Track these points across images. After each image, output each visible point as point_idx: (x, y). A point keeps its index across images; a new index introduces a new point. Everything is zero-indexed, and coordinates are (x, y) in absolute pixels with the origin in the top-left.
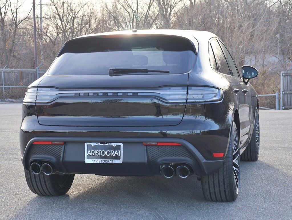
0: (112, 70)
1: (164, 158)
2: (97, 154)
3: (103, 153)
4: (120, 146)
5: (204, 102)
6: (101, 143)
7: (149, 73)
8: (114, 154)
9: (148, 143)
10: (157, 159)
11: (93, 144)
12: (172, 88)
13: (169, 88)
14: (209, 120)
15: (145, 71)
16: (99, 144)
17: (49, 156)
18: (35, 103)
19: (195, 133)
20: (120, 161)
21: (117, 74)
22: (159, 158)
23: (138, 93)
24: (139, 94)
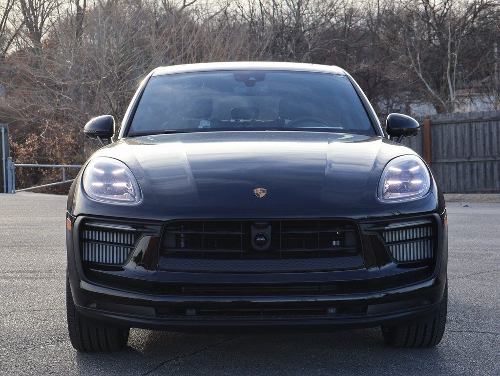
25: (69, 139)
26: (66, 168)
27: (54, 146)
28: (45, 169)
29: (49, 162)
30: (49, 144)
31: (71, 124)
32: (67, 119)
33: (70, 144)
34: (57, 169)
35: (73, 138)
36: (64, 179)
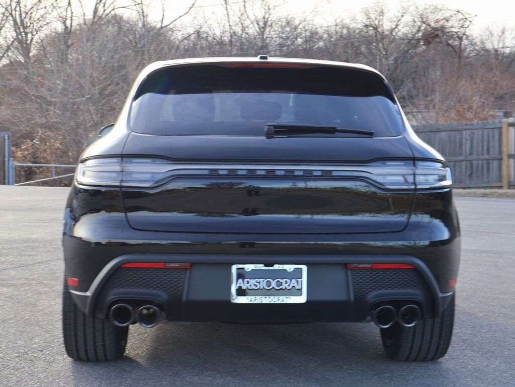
0: (272, 127)
1: (380, 292)
2: (256, 286)
3: (269, 284)
4: (301, 270)
5: (431, 189)
6: (265, 266)
7: (337, 134)
8: (289, 285)
9: (355, 265)
10: (367, 293)
11: (249, 267)
12: (388, 163)
13: (384, 164)
14: (437, 222)
15: (331, 131)
16: (261, 267)
17: (155, 291)
18: (121, 187)
19: (422, 244)
20: (302, 299)
21: (281, 135)
22: (370, 292)
23: (333, 172)
24: (334, 174)
25: (58, 145)
26: (56, 167)
27: (45, 150)
28: (38, 168)
29: (41, 163)
30: (42, 149)
31: (59, 133)
32: (56, 129)
33: (58, 149)
34: (47, 168)
35: (61, 144)
36: (54, 175)
